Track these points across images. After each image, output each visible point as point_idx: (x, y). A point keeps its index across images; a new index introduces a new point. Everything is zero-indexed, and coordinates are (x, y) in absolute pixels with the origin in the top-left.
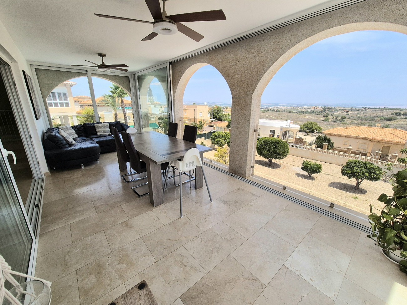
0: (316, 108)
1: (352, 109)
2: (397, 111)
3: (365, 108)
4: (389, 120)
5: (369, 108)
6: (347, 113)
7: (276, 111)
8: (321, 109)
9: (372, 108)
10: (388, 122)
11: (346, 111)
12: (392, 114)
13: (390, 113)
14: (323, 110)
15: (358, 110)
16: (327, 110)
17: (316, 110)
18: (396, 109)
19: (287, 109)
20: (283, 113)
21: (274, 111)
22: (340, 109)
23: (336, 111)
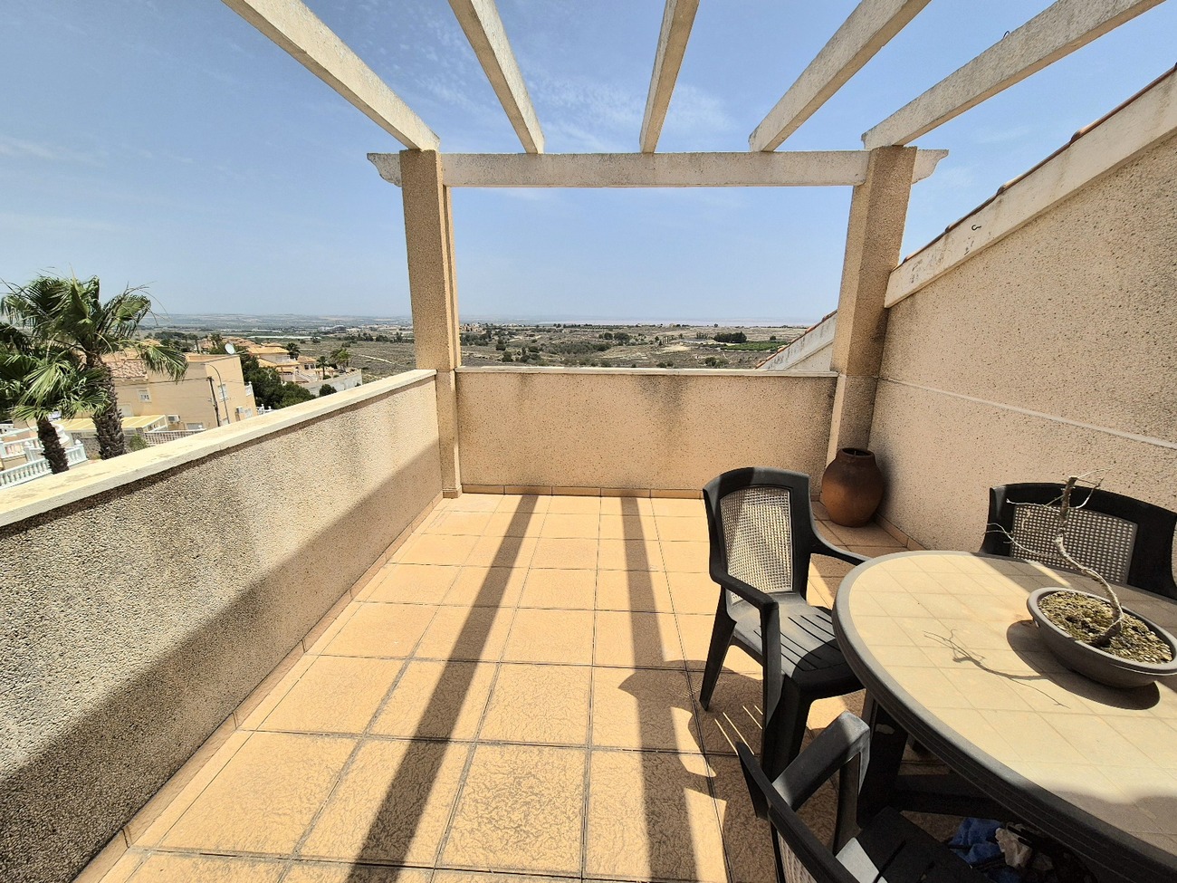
0: (469, 328)
1: (538, 329)
2: (606, 331)
3: (559, 326)
4: (602, 349)
5: (565, 326)
6: (532, 338)
7: (378, 340)
8: (481, 329)
9: (569, 327)
10: (600, 353)
11: (529, 332)
12: (600, 337)
13: (598, 336)
14: (484, 332)
15: (549, 331)
16: (493, 332)
17: (471, 333)
18: (603, 327)
19: (404, 333)
20: (396, 345)
21: (372, 340)
22: (517, 330)
23: (511, 334)
